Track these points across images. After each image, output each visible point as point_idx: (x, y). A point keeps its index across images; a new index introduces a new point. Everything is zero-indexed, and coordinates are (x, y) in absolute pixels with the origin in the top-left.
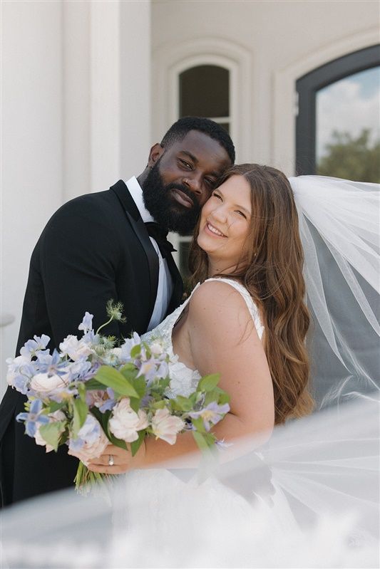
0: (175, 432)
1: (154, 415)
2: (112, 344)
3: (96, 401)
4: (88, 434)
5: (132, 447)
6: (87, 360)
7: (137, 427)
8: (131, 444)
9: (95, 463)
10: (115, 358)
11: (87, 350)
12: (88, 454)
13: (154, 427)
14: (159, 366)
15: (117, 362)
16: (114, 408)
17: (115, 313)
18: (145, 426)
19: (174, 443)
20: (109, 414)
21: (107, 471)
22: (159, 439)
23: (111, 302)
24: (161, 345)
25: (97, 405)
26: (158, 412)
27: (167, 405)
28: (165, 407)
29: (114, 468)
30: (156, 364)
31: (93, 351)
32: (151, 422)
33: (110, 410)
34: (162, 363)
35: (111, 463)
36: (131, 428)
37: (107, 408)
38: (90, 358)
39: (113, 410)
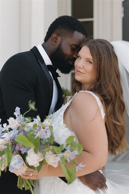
0: (57, 161)
1: (45, 155)
2: (29, 120)
3: (21, 148)
4: (15, 164)
5: (37, 169)
6: (17, 130)
7: (38, 160)
8: (37, 167)
9: (24, 175)
10: (29, 128)
11: (17, 125)
12: (19, 172)
13: (46, 160)
14: (46, 132)
15: (30, 130)
16: (28, 152)
17: (32, 106)
18: (41, 160)
19: (57, 166)
20: (26, 154)
21: (30, 178)
22: (49, 165)
23: (30, 102)
24: (49, 121)
25: (21, 150)
26: (47, 153)
27: (51, 150)
28: (50, 151)
29: (33, 177)
30: (45, 131)
31: (20, 125)
32: (45, 157)
33: (26, 152)
34: (48, 131)
35: (31, 175)
36: (36, 161)
37: (24, 152)
38: (18, 129)
39: (27, 153)
